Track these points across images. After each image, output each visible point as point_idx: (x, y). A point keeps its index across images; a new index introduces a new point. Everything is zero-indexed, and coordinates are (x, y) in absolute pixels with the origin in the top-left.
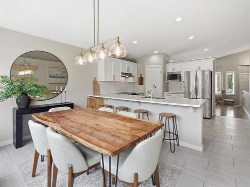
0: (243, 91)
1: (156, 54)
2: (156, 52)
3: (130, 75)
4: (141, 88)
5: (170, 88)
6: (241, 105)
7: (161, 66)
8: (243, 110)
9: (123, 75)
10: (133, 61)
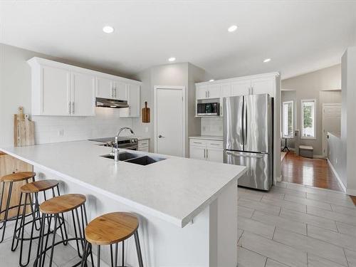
0: (329, 134)
1: (173, 64)
2: (172, 59)
3: (121, 104)
4: (147, 129)
5: (204, 128)
6: (324, 155)
7: (184, 88)
8: (329, 168)
9: (99, 103)
10: (131, 76)
